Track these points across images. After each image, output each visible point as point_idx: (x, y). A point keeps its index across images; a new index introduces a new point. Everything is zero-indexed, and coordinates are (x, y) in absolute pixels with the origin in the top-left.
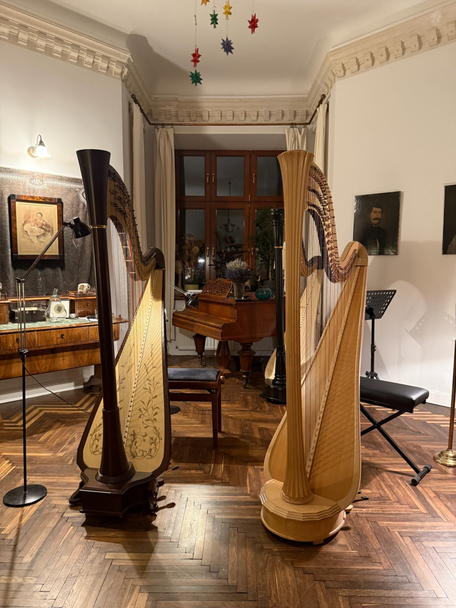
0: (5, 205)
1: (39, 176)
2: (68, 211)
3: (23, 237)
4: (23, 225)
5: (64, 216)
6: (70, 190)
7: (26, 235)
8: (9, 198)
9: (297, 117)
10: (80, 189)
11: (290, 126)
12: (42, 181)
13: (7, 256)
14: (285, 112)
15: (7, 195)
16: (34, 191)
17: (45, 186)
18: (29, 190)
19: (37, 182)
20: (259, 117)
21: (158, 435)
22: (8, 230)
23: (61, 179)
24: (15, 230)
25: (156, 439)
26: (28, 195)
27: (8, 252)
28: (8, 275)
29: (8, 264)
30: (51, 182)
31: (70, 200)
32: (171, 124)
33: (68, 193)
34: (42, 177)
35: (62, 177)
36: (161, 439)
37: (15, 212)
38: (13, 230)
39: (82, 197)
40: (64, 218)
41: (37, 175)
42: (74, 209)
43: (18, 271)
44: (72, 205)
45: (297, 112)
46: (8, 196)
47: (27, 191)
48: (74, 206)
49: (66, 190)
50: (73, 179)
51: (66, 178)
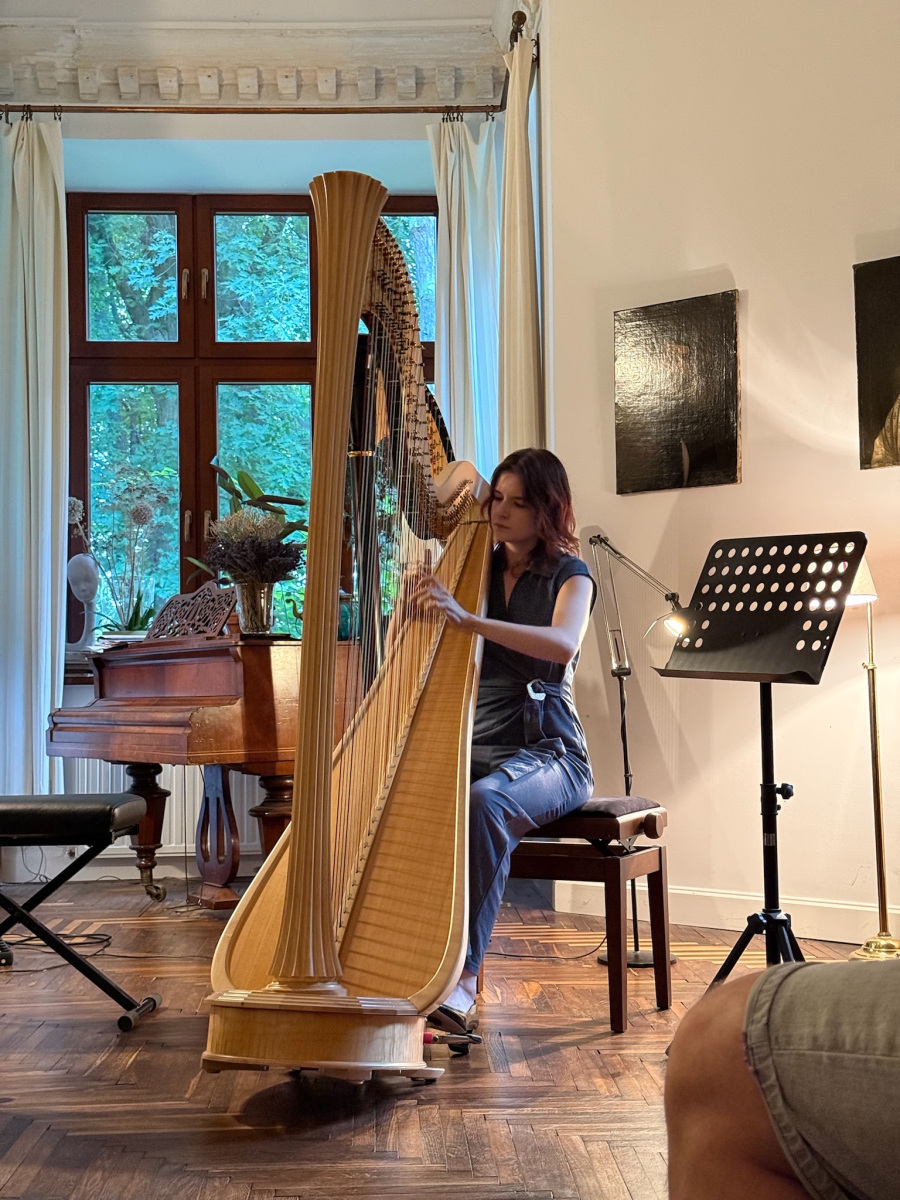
9: (465, 89)
11: (441, 115)
14: (425, 74)
20: (343, 89)
32: (56, 109)
45: (464, 73)
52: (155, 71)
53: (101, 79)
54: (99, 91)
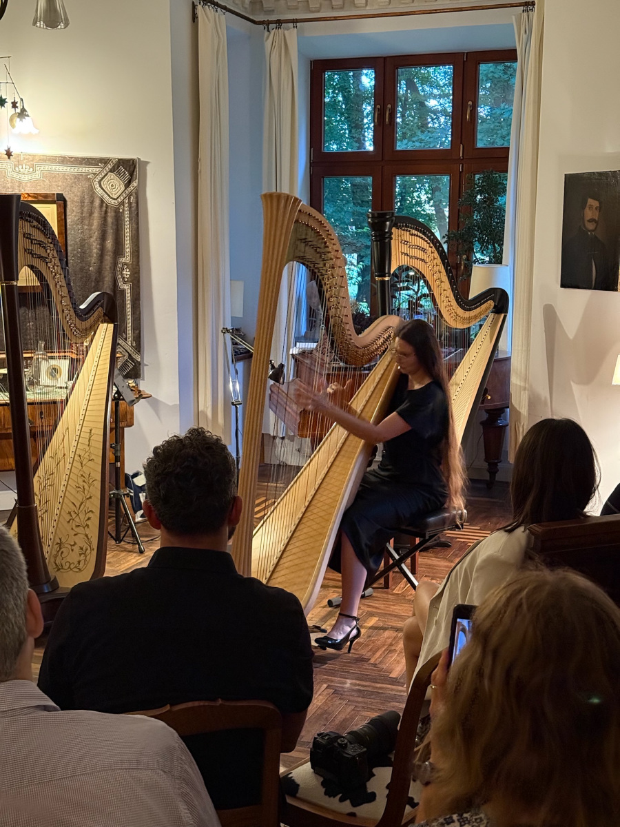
1: (28, 159)
2: (74, 214)
5: (68, 221)
6: (78, 177)
10: (94, 174)
12: (33, 168)
16: (20, 183)
17: (37, 175)
18: (11, 183)
19: (24, 169)
21: (90, 544)
23: (64, 160)
25: (87, 549)
30: (47, 168)
31: (79, 194)
33: (74, 183)
34: (32, 161)
35: (65, 158)
36: (93, 549)
39: (99, 188)
40: (68, 224)
41: (24, 159)
42: (85, 209)
44: (82, 202)
47: (9, 185)
48: (86, 204)
49: (71, 179)
50: (83, 159)
51: (72, 158)
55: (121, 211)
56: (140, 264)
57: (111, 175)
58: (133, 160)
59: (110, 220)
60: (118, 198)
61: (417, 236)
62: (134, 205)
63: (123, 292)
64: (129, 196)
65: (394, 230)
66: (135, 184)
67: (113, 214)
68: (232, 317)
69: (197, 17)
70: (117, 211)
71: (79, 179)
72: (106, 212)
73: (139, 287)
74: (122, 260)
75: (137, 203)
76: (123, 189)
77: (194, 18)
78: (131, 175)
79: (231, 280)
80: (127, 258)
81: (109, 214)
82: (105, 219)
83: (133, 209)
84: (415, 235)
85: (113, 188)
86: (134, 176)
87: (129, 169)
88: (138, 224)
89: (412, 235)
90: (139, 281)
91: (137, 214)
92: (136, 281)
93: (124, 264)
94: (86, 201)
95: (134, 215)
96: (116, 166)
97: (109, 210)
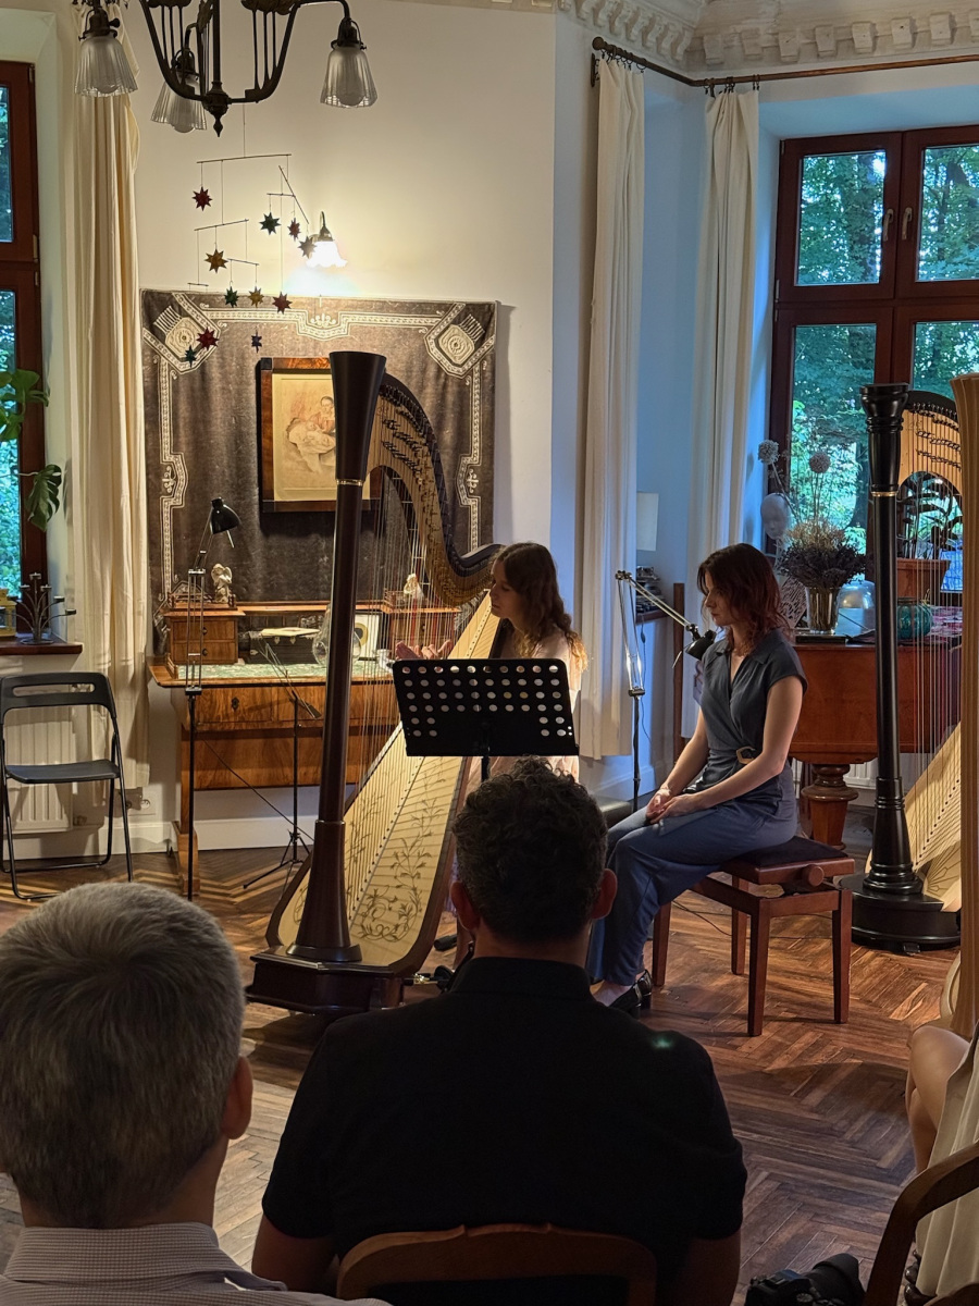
0: (249, 384)
1: (329, 306)
3: (288, 457)
4: (288, 430)
6: (404, 333)
7: (293, 454)
8: (258, 368)
10: (429, 327)
12: (336, 319)
13: (249, 505)
15: (253, 360)
16: (317, 343)
17: (343, 330)
18: (304, 342)
19: (324, 320)
21: (417, 903)
22: (255, 443)
23: (384, 307)
24: (268, 441)
25: (411, 909)
26: (301, 355)
27: (251, 494)
28: (250, 549)
29: (251, 524)
30: (358, 318)
31: (404, 358)
33: (399, 341)
34: (336, 308)
35: (384, 302)
36: (421, 910)
37: (270, 400)
38: (265, 442)
39: (435, 349)
41: (324, 305)
42: (413, 382)
43: (274, 540)
44: (409, 371)
46: (255, 363)
47: (300, 346)
48: (414, 374)
49: (393, 335)
50: (413, 304)
51: (396, 303)
52: (851, 27)
53: (801, 40)
54: (799, 53)
55: (468, 384)
56: (495, 466)
57: (456, 329)
58: (489, 305)
59: (450, 398)
60: (463, 364)
61: (945, 424)
62: (488, 374)
63: (467, 510)
64: (482, 359)
65: (906, 414)
66: (491, 341)
67: (455, 388)
68: (637, 551)
69: (599, 79)
70: (461, 383)
71: (405, 334)
72: (445, 386)
73: (491, 503)
74: (467, 460)
75: (493, 372)
76: (472, 349)
77: (594, 79)
78: (486, 328)
79: (638, 492)
80: (474, 458)
81: (450, 389)
82: (442, 396)
83: (487, 381)
84: (941, 422)
85: (457, 348)
86: (491, 329)
87: (482, 318)
88: (492, 404)
89: (936, 422)
90: (491, 494)
91: (493, 389)
92: (487, 493)
93: (470, 466)
94: (415, 369)
95: (487, 390)
96: (463, 315)
97: (450, 383)
